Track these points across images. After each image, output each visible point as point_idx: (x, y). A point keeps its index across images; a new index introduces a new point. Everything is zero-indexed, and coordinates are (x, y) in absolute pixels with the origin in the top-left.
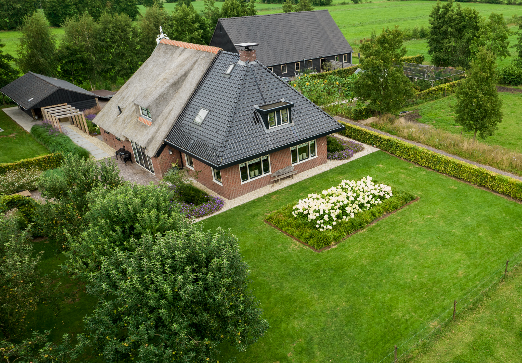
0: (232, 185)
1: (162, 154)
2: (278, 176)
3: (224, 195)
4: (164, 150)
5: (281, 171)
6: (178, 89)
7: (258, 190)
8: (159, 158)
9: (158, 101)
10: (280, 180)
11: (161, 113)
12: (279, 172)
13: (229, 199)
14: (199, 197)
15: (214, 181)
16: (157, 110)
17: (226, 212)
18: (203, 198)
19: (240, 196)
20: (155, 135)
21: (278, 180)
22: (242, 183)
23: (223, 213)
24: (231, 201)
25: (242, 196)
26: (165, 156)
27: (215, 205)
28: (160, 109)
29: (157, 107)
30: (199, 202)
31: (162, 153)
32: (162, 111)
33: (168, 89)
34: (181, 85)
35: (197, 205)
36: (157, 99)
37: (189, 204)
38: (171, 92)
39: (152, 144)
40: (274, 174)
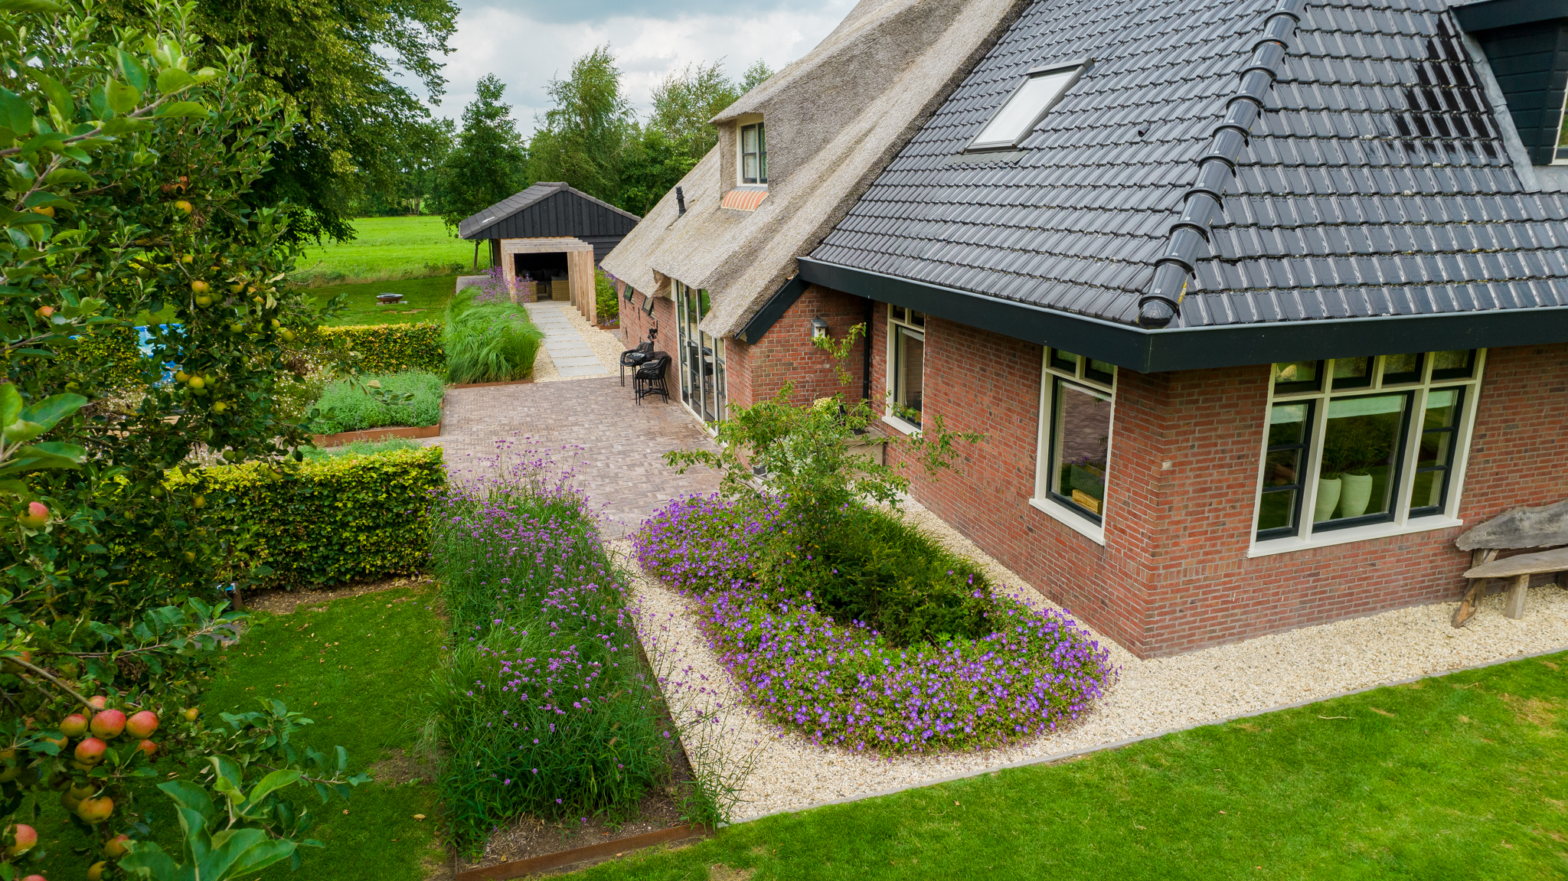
0: (1185, 542)
1: (774, 335)
2: (1504, 554)
3: (1097, 613)
4: (791, 316)
5: (1529, 520)
6: (919, 50)
7: (1345, 624)
8: (754, 350)
9: (811, 87)
10: (1522, 588)
11: (818, 150)
12: (1511, 528)
13: (1142, 647)
14: (924, 584)
15: (1040, 501)
16: (799, 132)
17: (1126, 755)
18: (953, 602)
19: (1219, 640)
20: (764, 241)
21: (1511, 581)
22: (1257, 549)
23: (1100, 758)
24: (1152, 663)
25: (1230, 648)
26: (785, 344)
27: (1042, 676)
28: (818, 128)
29: (806, 118)
30: (917, 622)
31: (776, 328)
32: (826, 141)
33: (871, 40)
34: (938, 33)
35: (901, 641)
36: (810, 77)
37: (841, 620)
38: (881, 56)
39: (741, 281)
40: (1481, 535)
